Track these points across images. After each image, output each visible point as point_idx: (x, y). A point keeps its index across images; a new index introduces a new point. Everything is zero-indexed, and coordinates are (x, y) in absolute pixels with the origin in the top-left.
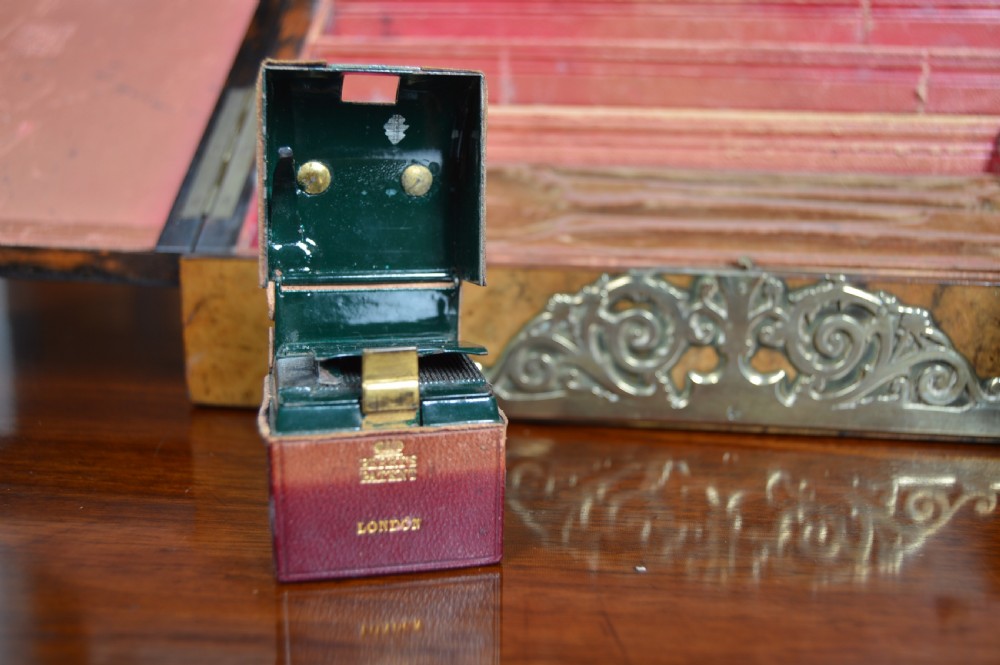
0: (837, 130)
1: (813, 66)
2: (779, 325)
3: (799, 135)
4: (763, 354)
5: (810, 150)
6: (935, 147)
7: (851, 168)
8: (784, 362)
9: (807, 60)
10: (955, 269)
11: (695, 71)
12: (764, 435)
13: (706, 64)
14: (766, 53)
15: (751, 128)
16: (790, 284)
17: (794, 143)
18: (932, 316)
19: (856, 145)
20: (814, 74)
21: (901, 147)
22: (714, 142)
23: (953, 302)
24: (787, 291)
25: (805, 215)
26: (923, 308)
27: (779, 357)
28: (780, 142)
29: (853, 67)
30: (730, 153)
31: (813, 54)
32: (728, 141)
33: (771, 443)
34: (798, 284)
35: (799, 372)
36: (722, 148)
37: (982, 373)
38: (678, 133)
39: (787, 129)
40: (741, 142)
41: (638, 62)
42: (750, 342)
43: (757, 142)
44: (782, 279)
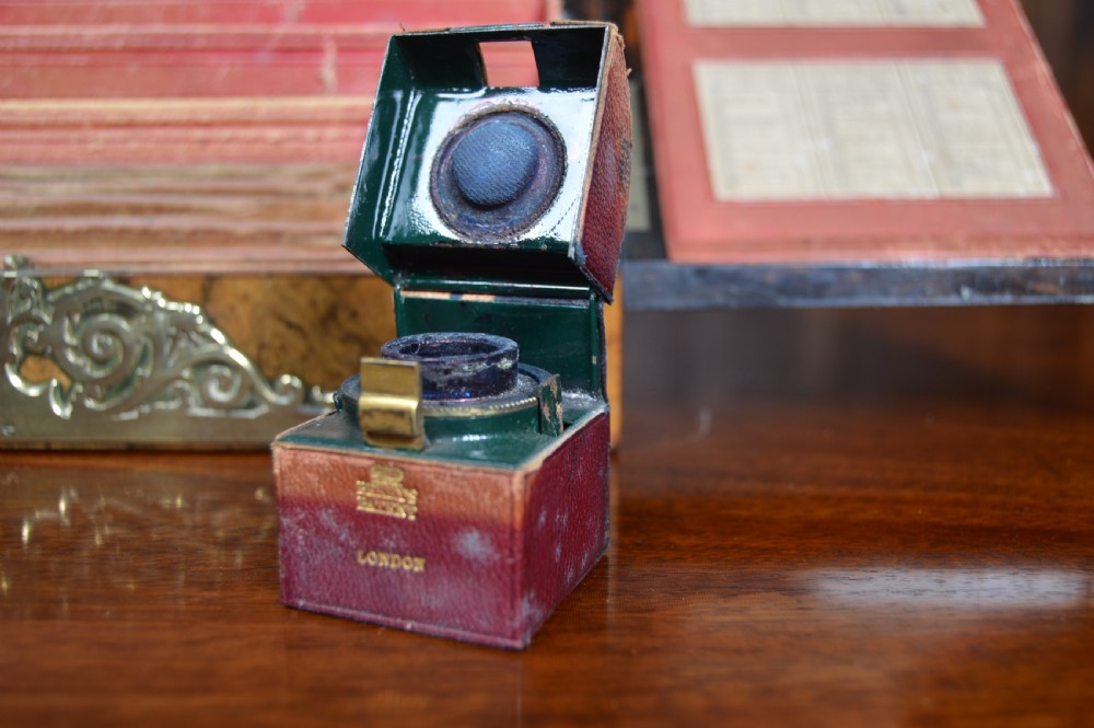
0: (205, 117)
1: (204, 50)
2: (41, 328)
3: (165, 125)
4: (31, 362)
5: (178, 141)
6: (311, 133)
7: (222, 159)
8: (56, 370)
9: (199, 44)
10: (248, 261)
11: (83, 59)
12: (48, 451)
13: (90, 51)
14: (157, 37)
15: (112, 118)
16: (48, 283)
17: (159, 133)
18: (204, 312)
19: (226, 133)
20: (213, 59)
21: (274, 134)
22: (74, 135)
23: (225, 296)
24: (45, 291)
25: (136, 210)
26: (193, 303)
27: (48, 363)
28: (144, 133)
29: (250, 50)
30: (92, 147)
31: (208, 36)
32: (89, 133)
33: (57, 461)
34: (56, 283)
35: (73, 381)
36: (83, 141)
37: (269, 372)
38: (34, 127)
39: (151, 117)
40: (103, 134)
41: (16, 51)
42: (16, 350)
43: (120, 134)
44: (39, 279)
